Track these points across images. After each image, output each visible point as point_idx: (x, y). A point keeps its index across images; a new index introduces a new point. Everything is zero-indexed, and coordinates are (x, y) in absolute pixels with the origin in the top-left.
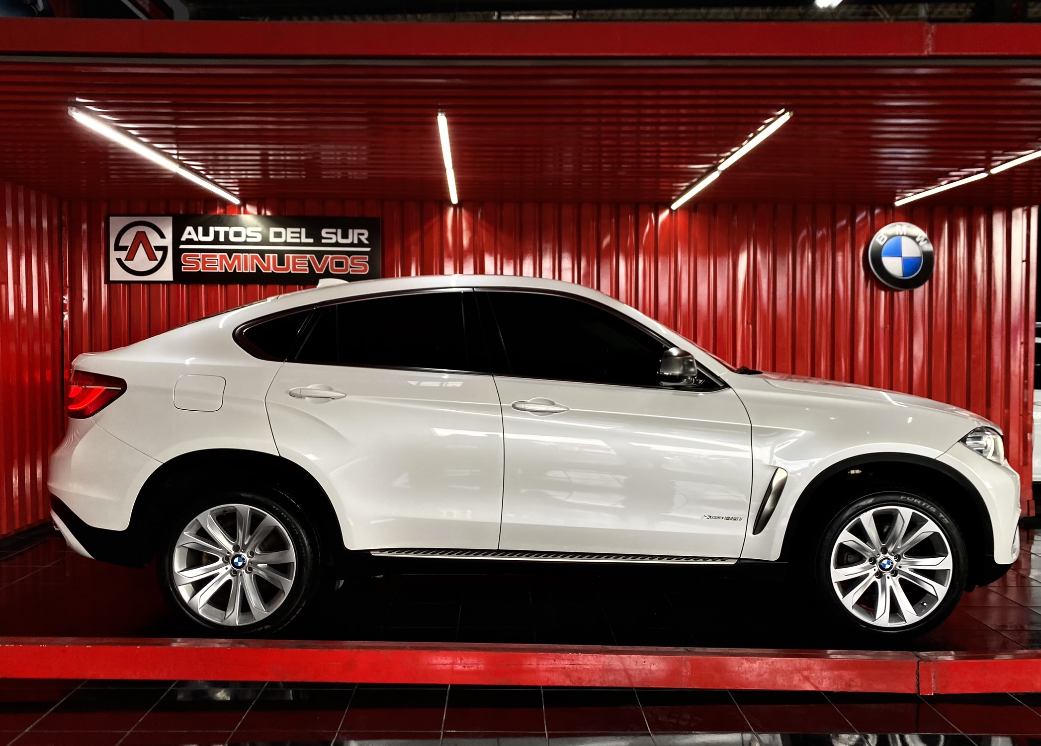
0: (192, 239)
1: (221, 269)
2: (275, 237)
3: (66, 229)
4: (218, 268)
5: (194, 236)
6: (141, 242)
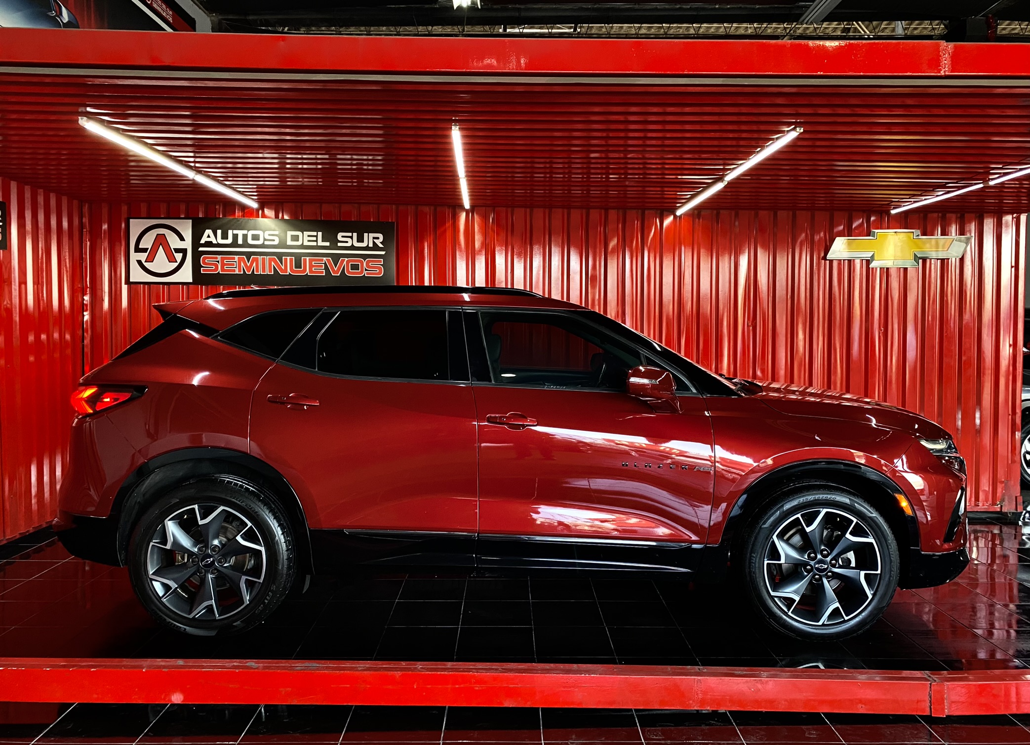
0: (211, 242)
1: (240, 271)
2: (292, 240)
3: (87, 231)
4: (237, 270)
5: (213, 239)
6: (161, 244)
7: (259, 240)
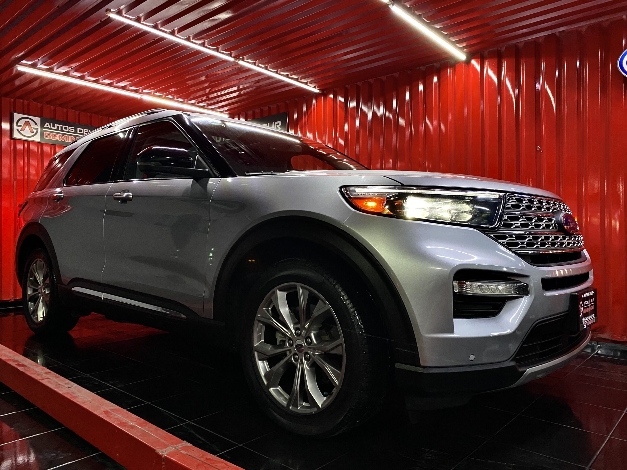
0: (48, 128)
1: (59, 140)
2: (79, 131)
4: (58, 139)
5: (49, 126)
6: (27, 125)
7: (67, 129)
